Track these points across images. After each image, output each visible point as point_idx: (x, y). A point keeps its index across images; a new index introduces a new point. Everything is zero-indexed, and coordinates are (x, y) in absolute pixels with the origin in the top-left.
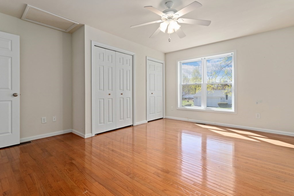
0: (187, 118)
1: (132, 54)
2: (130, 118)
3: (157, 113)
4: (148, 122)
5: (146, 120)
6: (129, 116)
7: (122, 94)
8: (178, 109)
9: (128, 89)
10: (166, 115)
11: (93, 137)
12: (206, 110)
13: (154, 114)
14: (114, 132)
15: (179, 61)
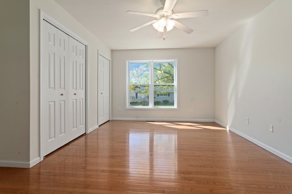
0: (137, 117)
1: (86, 43)
2: (83, 125)
3: (106, 115)
4: (99, 126)
5: (98, 125)
6: (82, 123)
7: (75, 94)
8: (126, 109)
9: (81, 88)
10: (112, 117)
11: (42, 163)
12: (154, 108)
13: (103, 117)
14: (67, 147)
15: (128, 60)
